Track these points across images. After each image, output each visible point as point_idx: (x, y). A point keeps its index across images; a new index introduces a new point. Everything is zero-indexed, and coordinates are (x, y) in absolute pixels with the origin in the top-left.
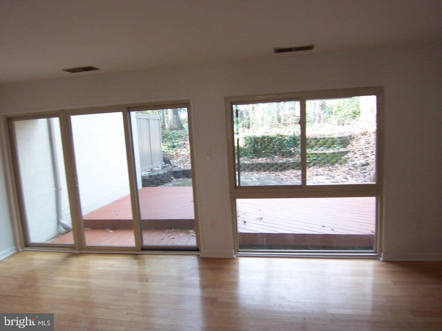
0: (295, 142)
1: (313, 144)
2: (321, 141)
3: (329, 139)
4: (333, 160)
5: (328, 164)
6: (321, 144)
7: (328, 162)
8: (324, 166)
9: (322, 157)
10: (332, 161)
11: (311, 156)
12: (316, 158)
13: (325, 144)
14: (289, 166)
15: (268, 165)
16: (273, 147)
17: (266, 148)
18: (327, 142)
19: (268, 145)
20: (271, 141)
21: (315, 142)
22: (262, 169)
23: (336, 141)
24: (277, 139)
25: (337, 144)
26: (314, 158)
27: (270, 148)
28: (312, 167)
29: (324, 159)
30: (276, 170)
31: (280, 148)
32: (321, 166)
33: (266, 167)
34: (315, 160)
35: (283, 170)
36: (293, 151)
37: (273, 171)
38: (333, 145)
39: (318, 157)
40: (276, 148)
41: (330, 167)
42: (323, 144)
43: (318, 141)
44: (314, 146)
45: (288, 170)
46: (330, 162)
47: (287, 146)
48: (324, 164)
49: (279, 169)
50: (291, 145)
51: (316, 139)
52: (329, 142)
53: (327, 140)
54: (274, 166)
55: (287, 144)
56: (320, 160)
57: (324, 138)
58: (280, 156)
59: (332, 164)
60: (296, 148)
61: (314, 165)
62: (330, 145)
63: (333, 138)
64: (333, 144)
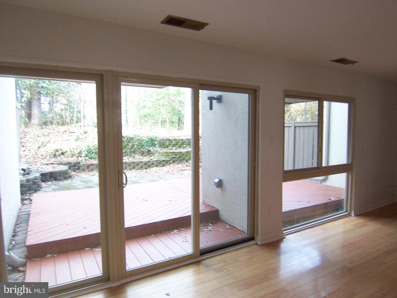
0: (152, 142)
1: (168, 145)
2: (174, 141)
3: (180, 140)
4: (187, 157)
5: (184, 161)
6: (174, 144)
7: (184, 159)
8: (181, 163)
9: (179, 155)
10: (187, 159)
11: (170, 155)
12: (175, 156)
13: (177, 144)
14: (153, 164)
15: (133, 164)
16: (132, 147)
17: (126, 148)
18: (179, 143)
19: (128, 145)
20: (129, 140)
21: (169, 143)
22: (128, 168)
23: (185, 142)
24: (136, 139)
25: (186, 145)
26: (173, 156)
27: (130, 147)
28: (172, 164)
29: (180, 157)
30: (141, 168)
31: (139, 148)
32: (179, 163)
33: (131, 165)
34: (174, 158)
35: (148, 168)
36: (152, 150)
37: (138, 169)
38: (183, 146)
39: (176, 155)
40: (135, 148)
41: (186, 163)
42: (175, 144)
43: (172, 142)
44: (168, 146)
45: (152, 168)
46: (185, 159)
47: (146, 146)
48: (181, 161)
49: (144, 167)
50: (150, 145)
51: (169, 140)
52: (180, 143)
53: (178, 141)
54: (140, 165)
55: (146, 144)
56: (178, 158)
57: (176, 140)
58: (140, 155)
59: (187, 161)
60: (154, 148)
61: (174, 162)
62: (181, 145)
63: (182, 140)
64: (183, 144)
